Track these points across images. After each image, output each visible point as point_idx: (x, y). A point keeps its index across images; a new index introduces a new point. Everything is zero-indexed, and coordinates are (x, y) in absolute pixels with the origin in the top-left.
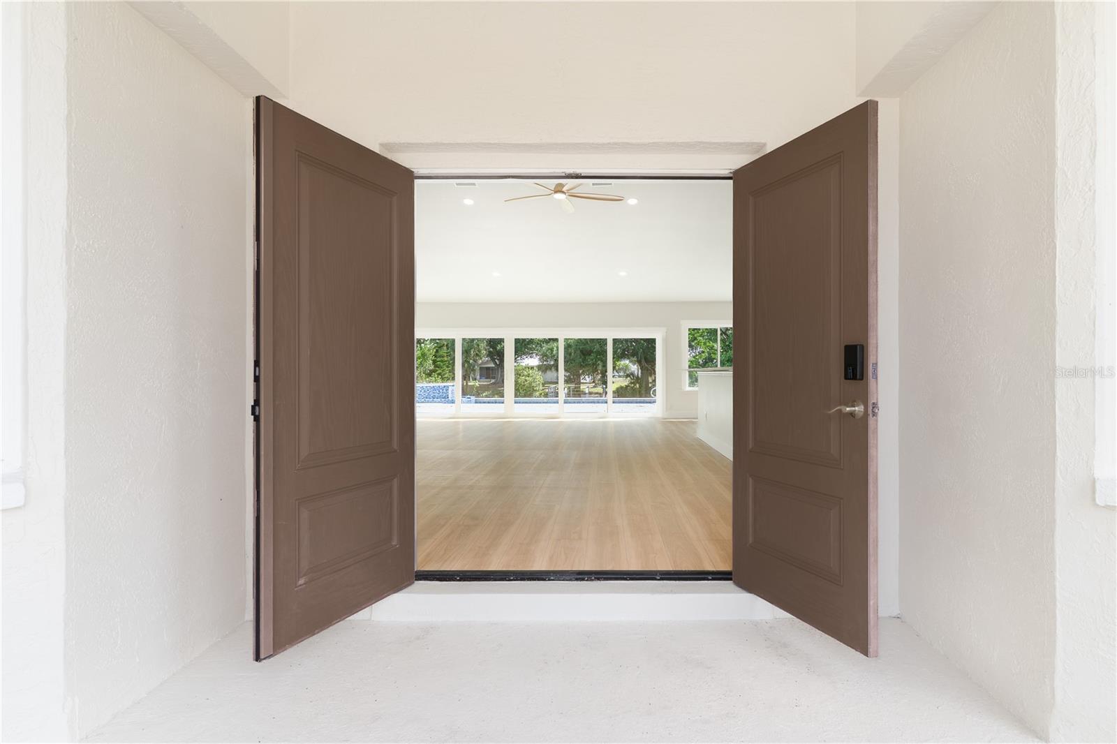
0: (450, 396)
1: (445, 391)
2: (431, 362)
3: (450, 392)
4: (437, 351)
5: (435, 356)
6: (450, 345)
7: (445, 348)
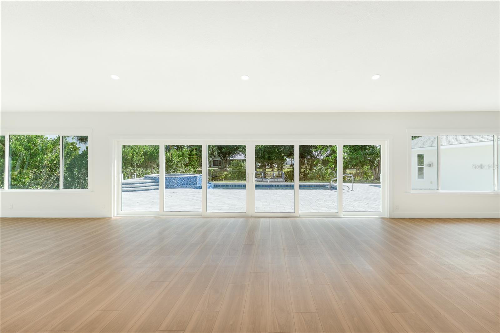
0: (198, 183)
1: (194, 180)
2: (187, 159)
3: (198, 180)
4: (191, 152)
5: (190, 155)
6: (198, 149)
7: (195, 150)
